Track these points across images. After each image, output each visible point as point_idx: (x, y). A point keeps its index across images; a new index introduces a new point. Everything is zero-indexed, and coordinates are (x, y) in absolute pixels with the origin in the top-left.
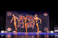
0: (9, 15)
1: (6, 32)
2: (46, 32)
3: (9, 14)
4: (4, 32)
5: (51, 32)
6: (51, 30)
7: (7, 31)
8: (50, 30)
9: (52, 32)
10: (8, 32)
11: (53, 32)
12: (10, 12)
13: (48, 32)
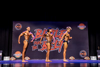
0: (17, 29)
1: (13, 59)
2: (83, 59)
3: (17, 26)
4: (8, 60)
5: (92, 59)
6: (92, 56)
7: (14, 57)
8: (90, 55)
9: (94, 58)
10: (17, 59)
11: (96, 59)
12: (19, 24)
13: (86, 58)
